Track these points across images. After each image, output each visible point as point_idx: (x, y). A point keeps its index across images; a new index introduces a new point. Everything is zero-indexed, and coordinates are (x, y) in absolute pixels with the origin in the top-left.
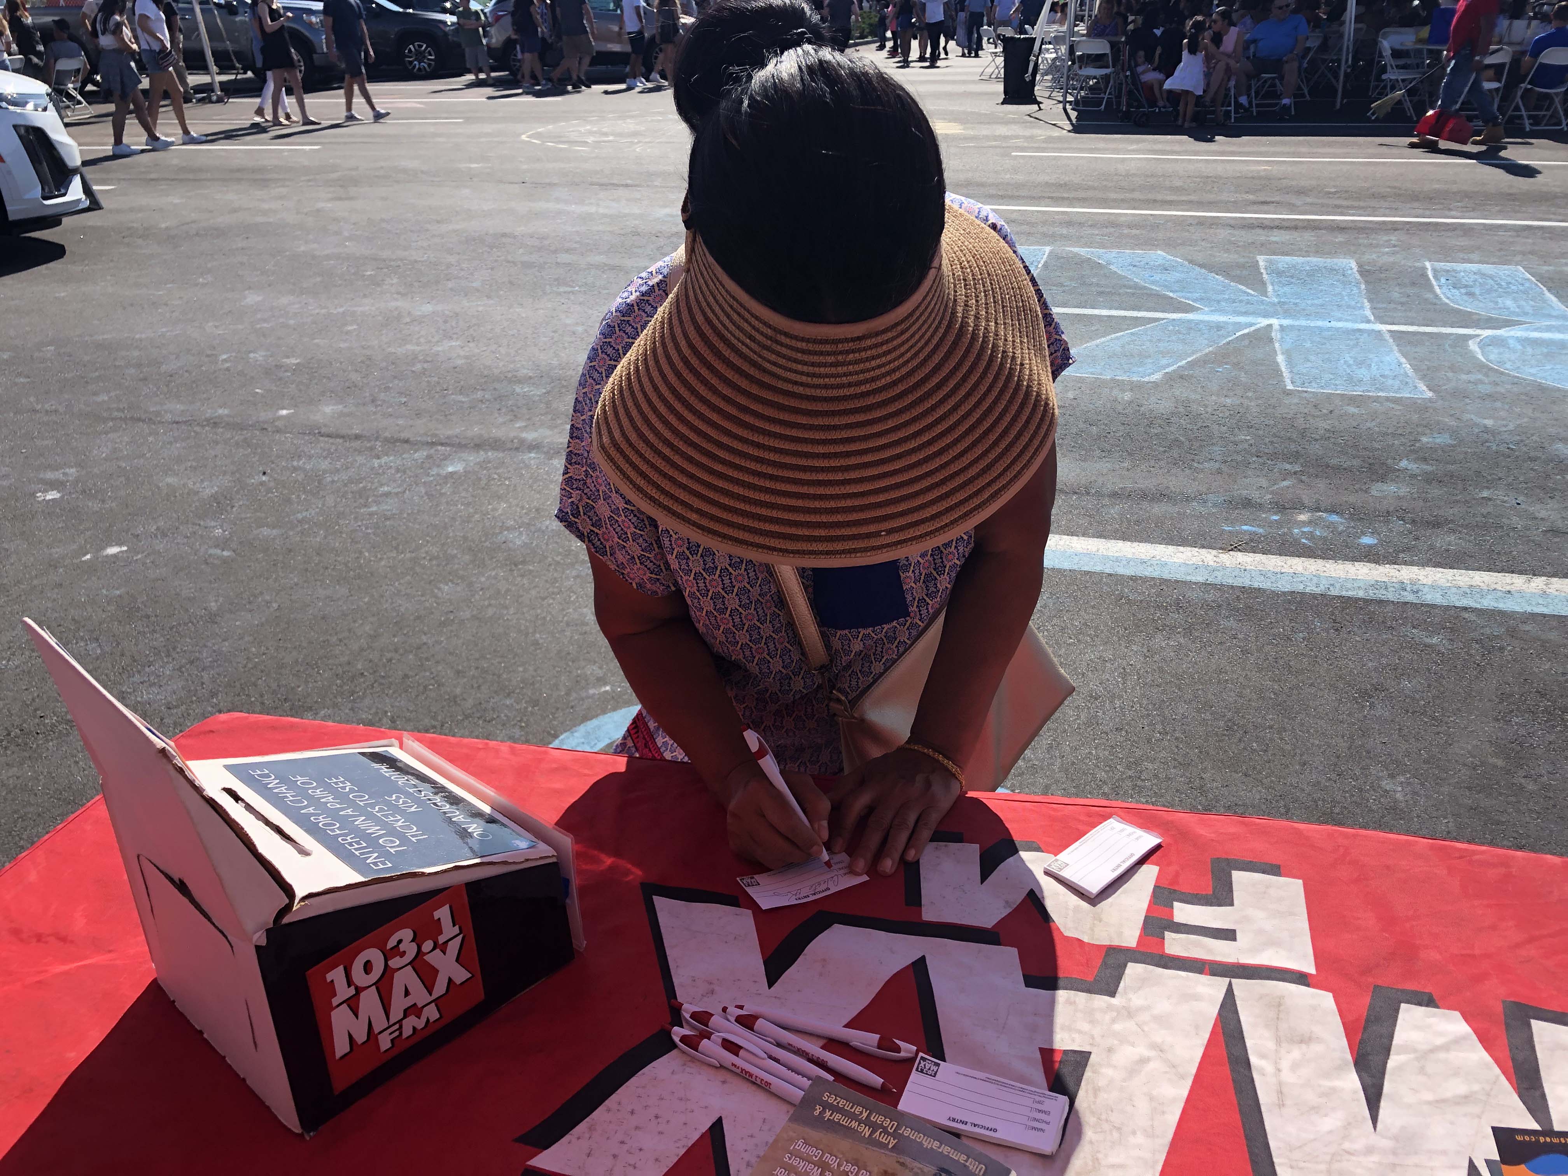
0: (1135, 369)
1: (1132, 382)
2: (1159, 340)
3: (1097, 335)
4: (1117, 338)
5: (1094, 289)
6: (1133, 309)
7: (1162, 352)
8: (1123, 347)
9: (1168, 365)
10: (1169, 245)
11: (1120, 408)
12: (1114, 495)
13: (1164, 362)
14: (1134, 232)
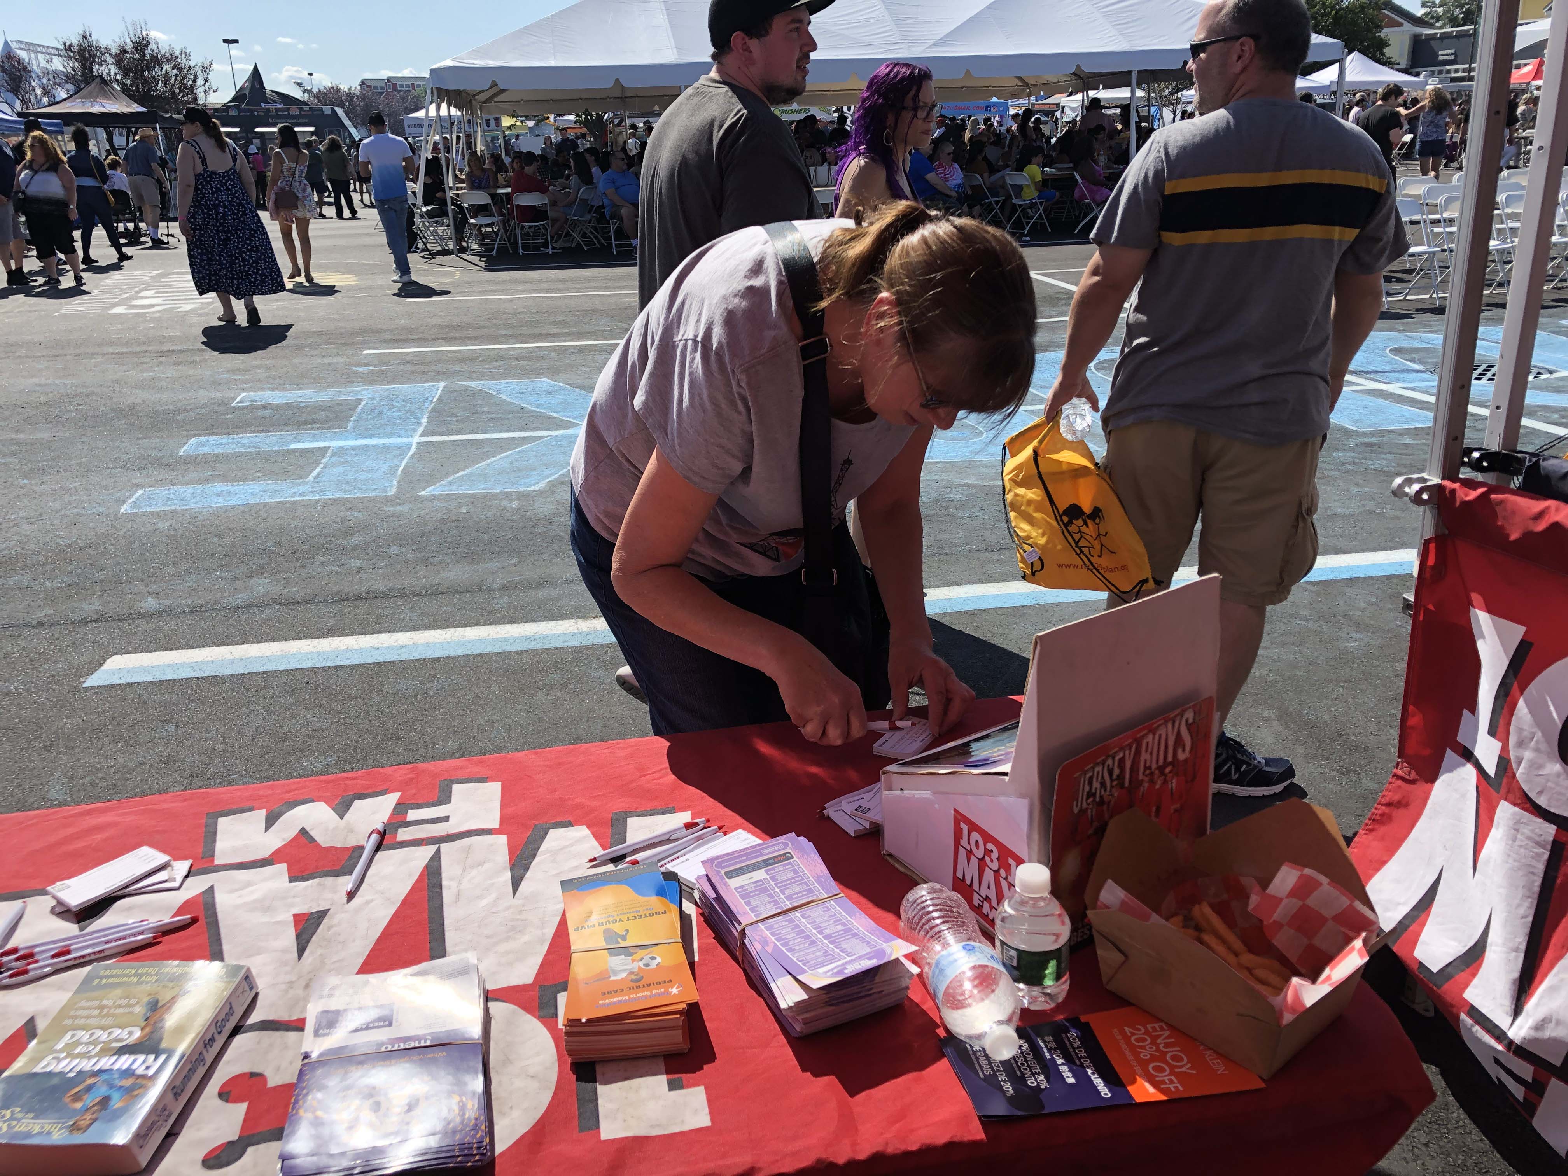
0: (523, 481)
1: (519, 493)
2: (544, 455)
3: (488, 455)
4: (507, 457)
5: (485, 416)
6: (521, 430)
7: (546, 465)
8: (512, 463)
9: (551, 475)
10: (554, 372)
11: (508, 515)
12: (504, 588)
13: (548, 472)
14: (522, 363)
